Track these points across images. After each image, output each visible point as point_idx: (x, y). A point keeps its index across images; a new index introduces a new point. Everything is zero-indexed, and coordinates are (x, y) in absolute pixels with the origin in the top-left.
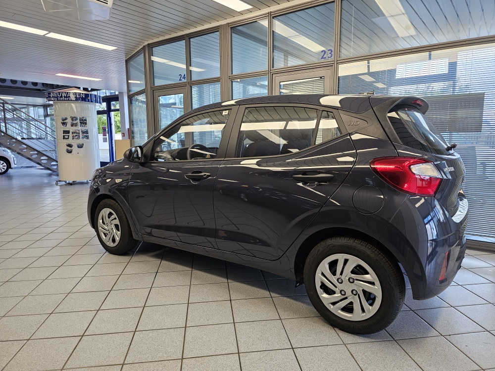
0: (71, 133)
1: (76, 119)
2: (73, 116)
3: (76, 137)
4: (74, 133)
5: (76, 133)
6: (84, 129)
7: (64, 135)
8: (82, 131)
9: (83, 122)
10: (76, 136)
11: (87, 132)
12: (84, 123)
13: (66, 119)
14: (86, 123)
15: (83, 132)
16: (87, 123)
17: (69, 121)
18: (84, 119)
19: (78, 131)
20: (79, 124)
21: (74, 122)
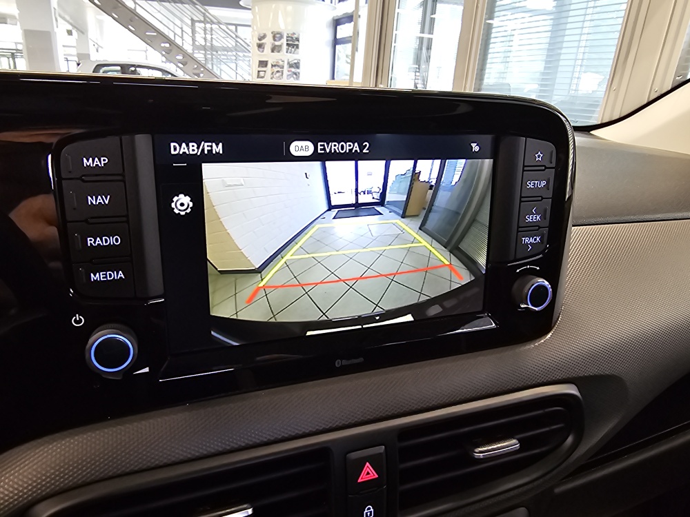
0: (269, 65)
1: (281, 37)
2: (276, 30)
3: (278, 74)
4: (275, 66)
5: (278, 66)
6: (292, 57)
7: (260, 69)
8: (288, 63)
9: (293, 44)
10: (278, 71)
11: (297, 65)
12: (293, 46)
13: (264, 37)
14: (297, 46)
15: (291, 66)
16: (300, 47)
17: (268, 41)
18: (296, 36)
19: (281, 63)
20: (285, 47)
21: (277, 43)
